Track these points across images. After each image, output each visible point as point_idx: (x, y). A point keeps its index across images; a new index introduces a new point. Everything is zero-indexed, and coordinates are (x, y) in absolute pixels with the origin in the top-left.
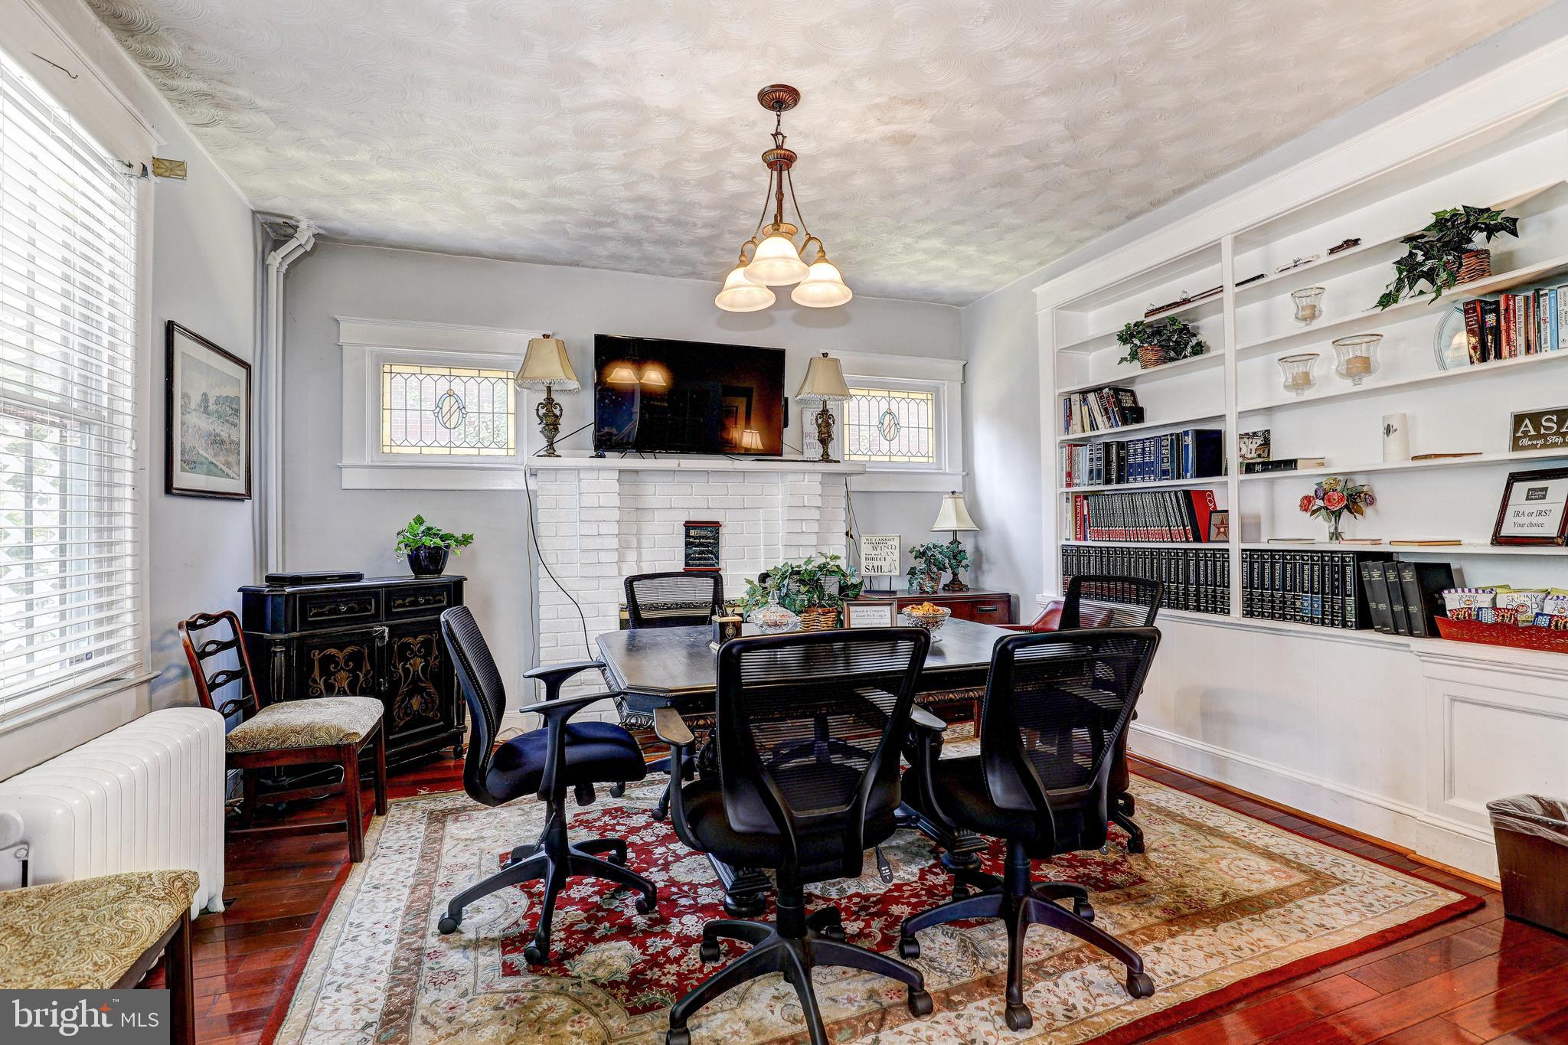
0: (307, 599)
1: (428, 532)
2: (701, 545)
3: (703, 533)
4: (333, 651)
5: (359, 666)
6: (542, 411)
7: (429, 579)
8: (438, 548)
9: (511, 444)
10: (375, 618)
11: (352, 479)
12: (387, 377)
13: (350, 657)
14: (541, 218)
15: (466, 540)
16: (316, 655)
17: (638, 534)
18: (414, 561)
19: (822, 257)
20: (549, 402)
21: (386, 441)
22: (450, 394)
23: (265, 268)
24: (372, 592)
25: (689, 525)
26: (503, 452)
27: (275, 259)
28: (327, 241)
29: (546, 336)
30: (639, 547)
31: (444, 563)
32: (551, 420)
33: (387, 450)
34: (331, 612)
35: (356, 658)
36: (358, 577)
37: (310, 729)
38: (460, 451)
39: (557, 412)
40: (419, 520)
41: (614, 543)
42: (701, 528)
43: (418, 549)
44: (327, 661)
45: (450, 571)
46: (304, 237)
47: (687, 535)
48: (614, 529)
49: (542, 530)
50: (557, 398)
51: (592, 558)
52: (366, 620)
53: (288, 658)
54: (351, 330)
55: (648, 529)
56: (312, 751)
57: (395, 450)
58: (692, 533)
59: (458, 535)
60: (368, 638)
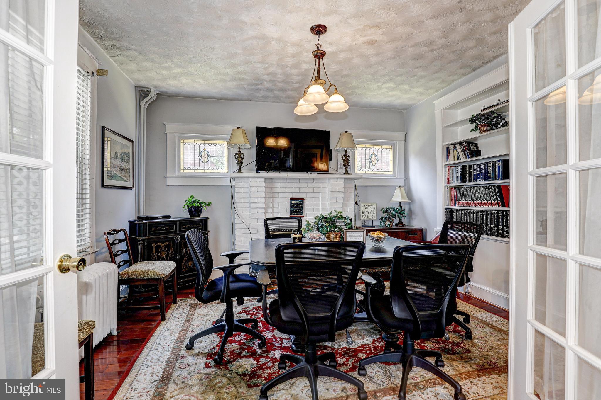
0: (151, 225)
1: (195, 201)
2: (296, 207)
3: (297, 202)
4: (160, 244)
5: (169, 250)
6: (237, 156)
7: (196, 218)
8: (198, 207)
9: (227, 168)
10: (175, 232)
11: (170, 182)
12: (182, 144)
13: (166, 246)
14: (235, 83)
15: (209, 204)
16: (154, 245)
17: (273, 202)
18: (190, 211)
19: (337, 92)
20: (239, 152)
21: (182, 168)
22: (205, 150)
23: (140, 106)
24: (175, 222)
25: (292, 199)
26: (223, 171)
27: (143, 103)
28: (162, 96)
29: (238, 128)
30: (273, 207)
31: (201, 213)
32: (240, 159)
33: (182, 171)
34: (159, 230)
35: (168, 246)
36: (170, 217)
37: (147, 272)
38: (208, 171)
39: (242, 156)
40: (192, 197)
41: (263, 205)
42: (297, 200)
43: (191, 207)
44: (158, 247)
45: (203, 215)
46: (153, 95)
47: (291, 203)
48: (263, 200)
49: (237, 200)
50: (242, 151)
51: (255, 211)
52: (171, 233)
53: (144, 246)
54: (170, 128)
55: (276, 200)
56: (148, 280)
57: (185, 171)
58: (293, 202)
59: (207, 202)
60: (172, 239)
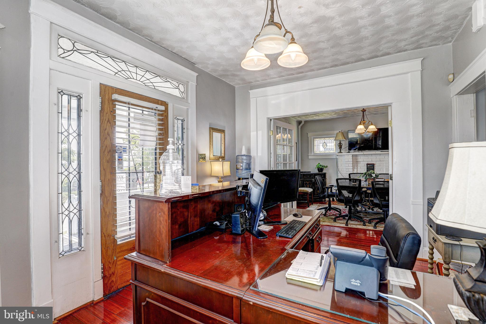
0: (304, 175)
1: (320, 165)
2: (370, 168)
3: (371, 166)
4: (307, 182)
5: (310, 185)
6: (339, 145)
7: (321, 173)
8: (322, 168)
9: (335, 150)
10: (312, 178)
11: (310, 157)
12: (315, 141)
13: (309, 183)
14: (336, 115)
15: (327, 167)
16: (305, 182)
17: (357, 166)
18: (318, 170)
20: (340, 143)
21: (315, 151)
22: (325, 142)
23: (298, 128)
24: (312, 174)
25: (367, 164)
26: (333, 152)
27: (300, 127)
28: (306, 122)
29: (340, 132)
30: (357, 168)
31: (323, 170)
32: (340, 146)
33: (315, 152)
34: (307, 177)
35: (310, 183)
36: (310, 172)
37: (304, 190)
38: (326, 152)
39: (341, 145)
40: (319, 164)
41: (352, 168)
42: (370, 165)
43: (319, 168)
44: (306, 183)
45: (324, 171)
46: (303, 123)
47: (367, 166)
48: (352, 165)
49: (339, 165)
50: (342, 142)
51: (348, 170)
52: (311, 178)
53: (301, 182)
54: (310, 135)
55: (359, 165)
56: (303, 193)
57: (316, 152)
58: (368, 166)
59: (326, 166)
60: (311, 181)
